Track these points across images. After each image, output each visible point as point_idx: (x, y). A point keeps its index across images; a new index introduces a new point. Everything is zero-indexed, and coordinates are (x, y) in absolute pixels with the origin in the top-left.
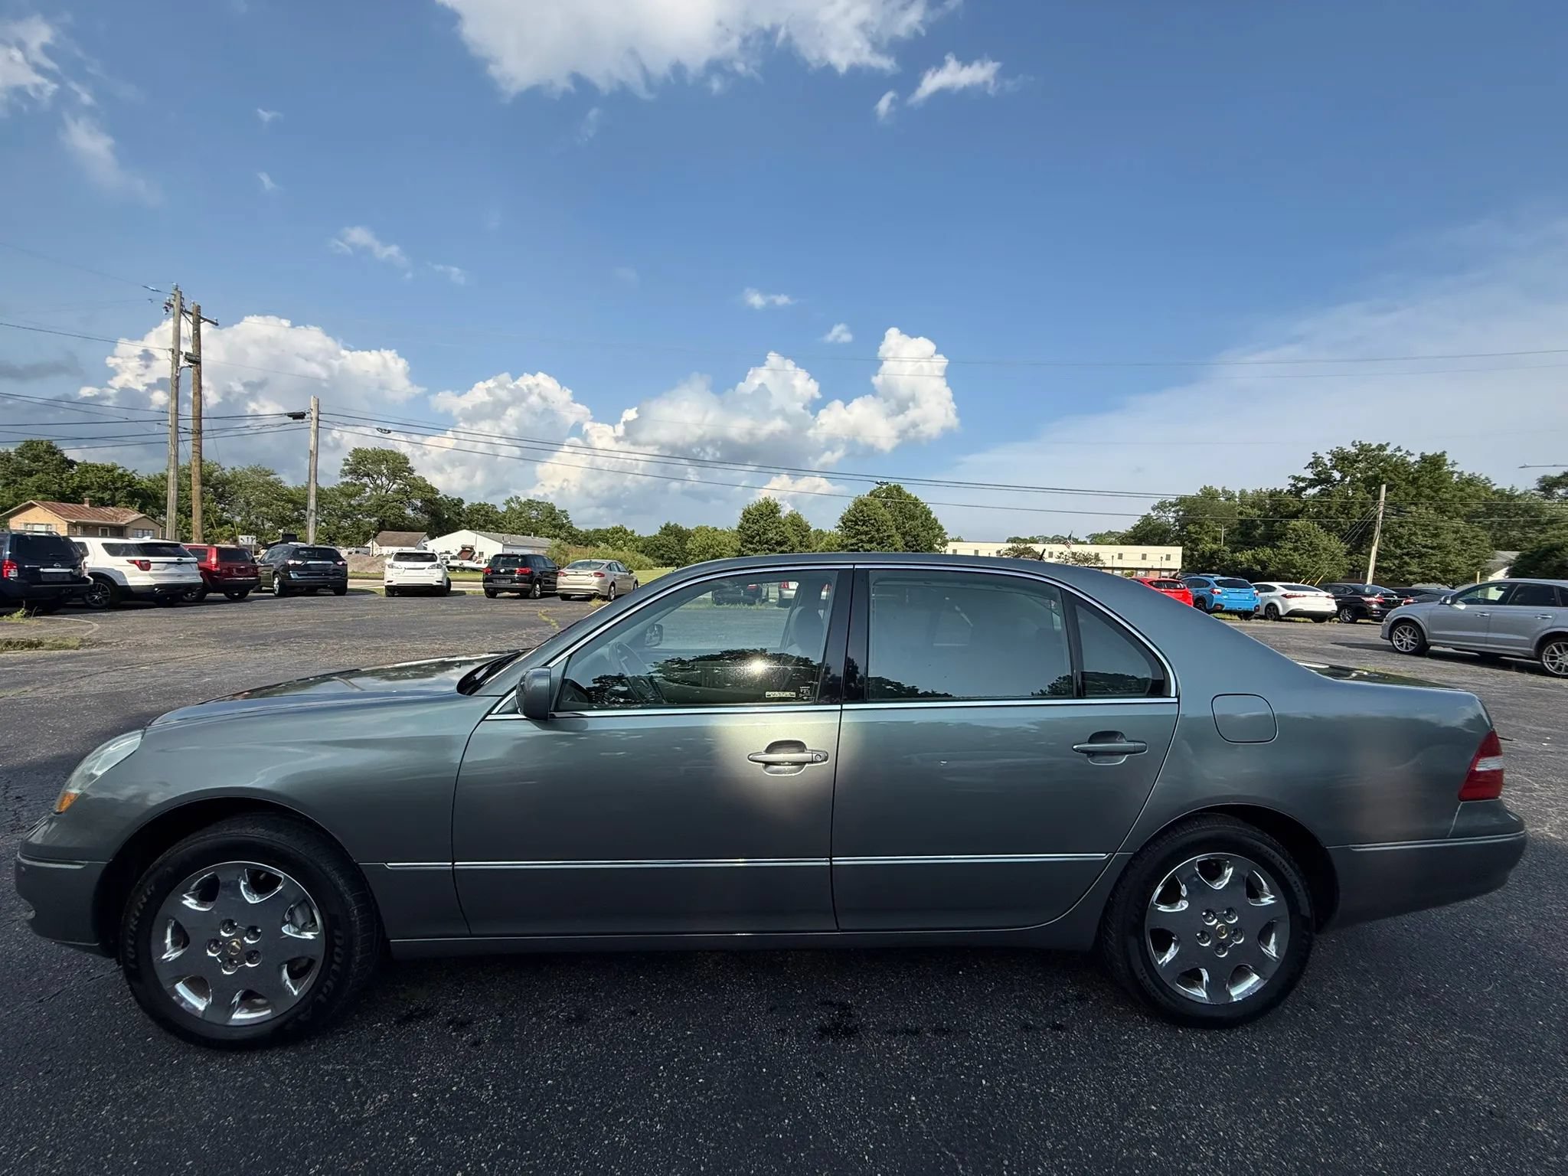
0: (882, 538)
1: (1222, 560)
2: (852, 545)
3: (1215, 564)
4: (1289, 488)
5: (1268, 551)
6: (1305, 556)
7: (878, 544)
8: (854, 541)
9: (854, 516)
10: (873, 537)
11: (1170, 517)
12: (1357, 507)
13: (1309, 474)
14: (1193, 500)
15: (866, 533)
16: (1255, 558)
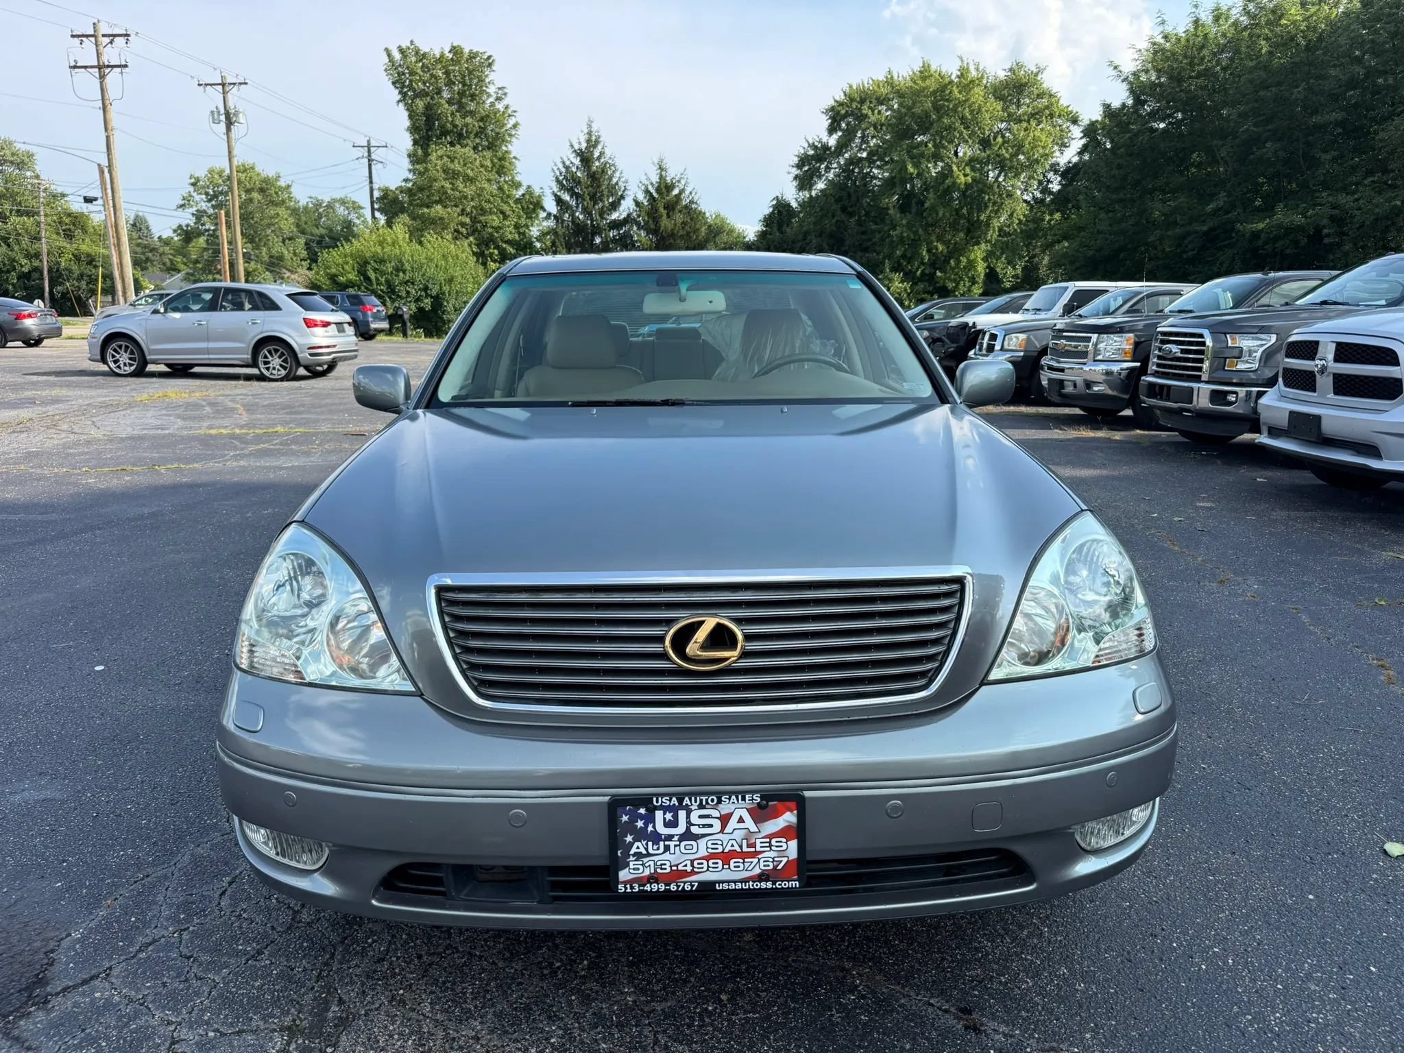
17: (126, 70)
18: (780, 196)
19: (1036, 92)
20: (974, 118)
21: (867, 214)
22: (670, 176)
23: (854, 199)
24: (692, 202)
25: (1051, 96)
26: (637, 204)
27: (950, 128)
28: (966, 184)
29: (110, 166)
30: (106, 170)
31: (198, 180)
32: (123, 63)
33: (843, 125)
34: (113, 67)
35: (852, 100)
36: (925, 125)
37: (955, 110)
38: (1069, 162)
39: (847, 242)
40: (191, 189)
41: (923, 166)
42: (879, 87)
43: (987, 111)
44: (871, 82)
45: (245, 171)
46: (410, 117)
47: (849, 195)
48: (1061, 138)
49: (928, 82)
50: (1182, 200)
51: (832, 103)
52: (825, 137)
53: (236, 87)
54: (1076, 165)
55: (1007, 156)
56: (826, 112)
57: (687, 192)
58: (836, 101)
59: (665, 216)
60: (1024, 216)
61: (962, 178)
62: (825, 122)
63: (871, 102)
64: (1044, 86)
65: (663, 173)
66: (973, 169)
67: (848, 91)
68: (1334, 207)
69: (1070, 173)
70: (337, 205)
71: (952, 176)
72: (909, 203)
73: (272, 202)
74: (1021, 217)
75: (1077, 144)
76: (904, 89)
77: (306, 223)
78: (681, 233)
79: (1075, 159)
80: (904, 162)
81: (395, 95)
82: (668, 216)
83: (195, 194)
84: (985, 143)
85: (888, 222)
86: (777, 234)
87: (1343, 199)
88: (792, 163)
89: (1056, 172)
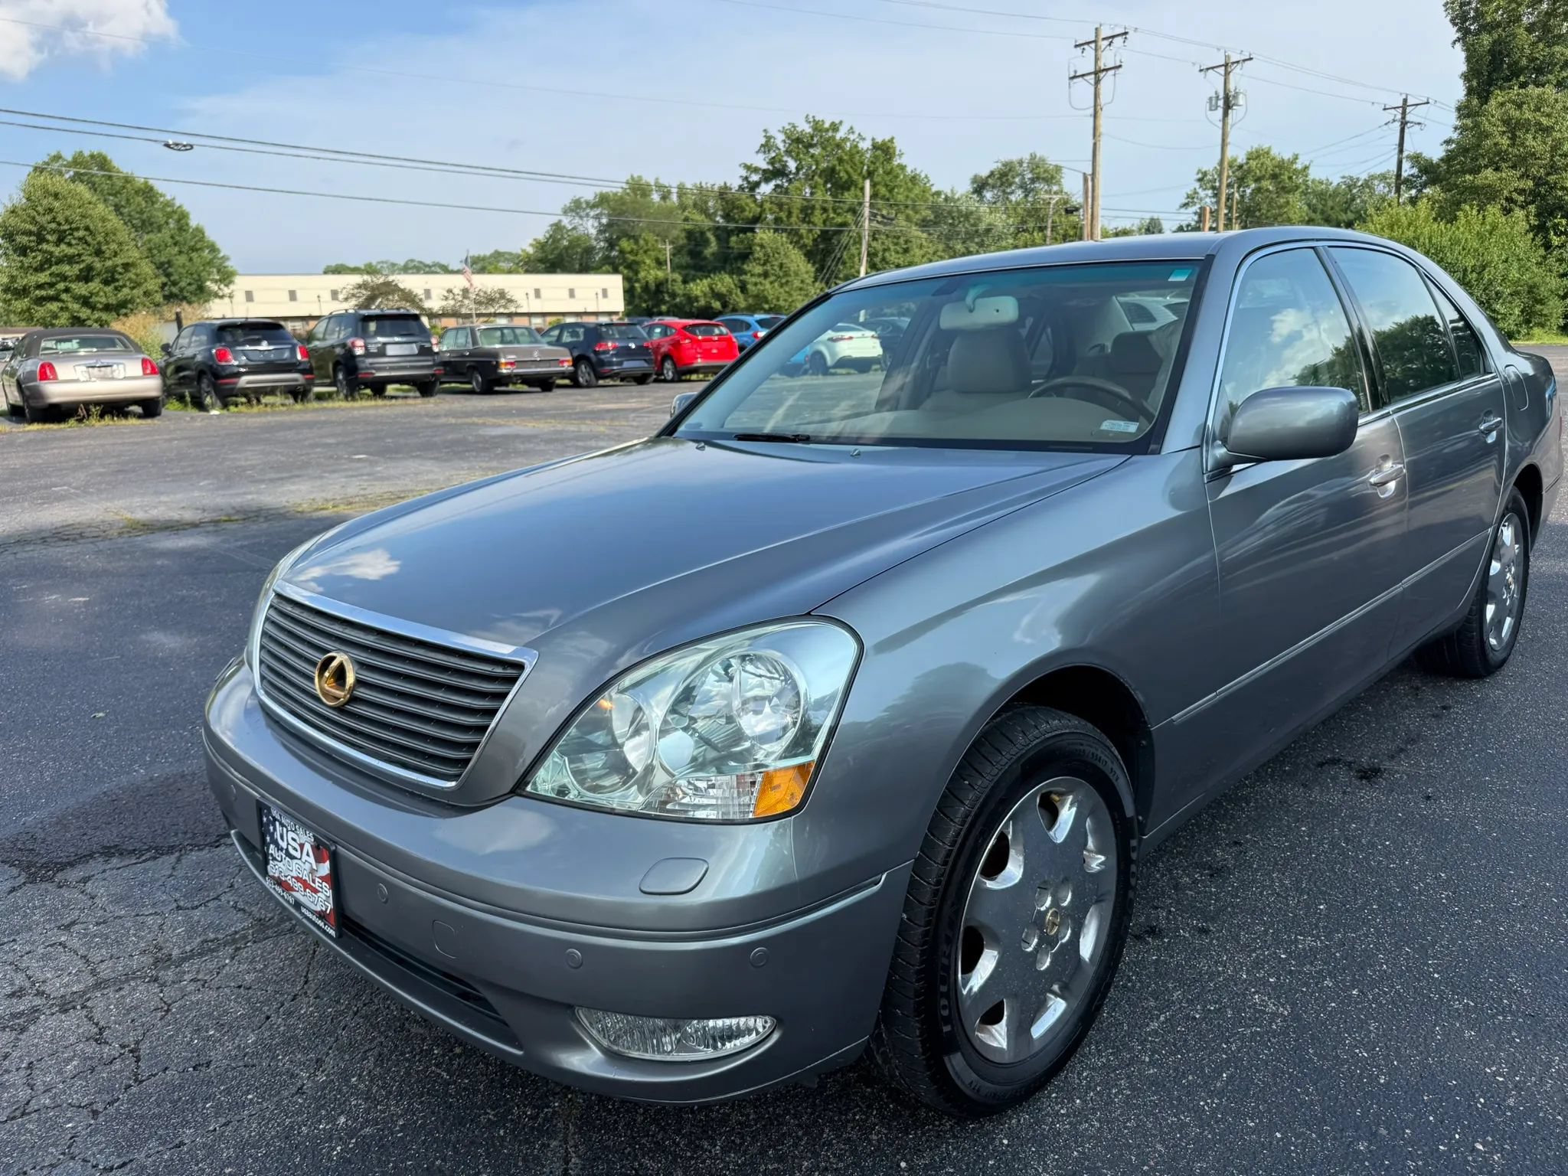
0: (112, 271)
1: (673, 295)
2: (40, 287)
3: (664, 302)
4: (740, 182)
5: (727, 279)
6: (776, 284)
7: (106, 283)
8: (43, 277)
9: (33, 221)
10: (90, 268)
11: (590, 227)
12: (818, 212)
13: (761, 162)
14: (620, 200)
15: (70, 260)
16: (712, 289)
17: (1120, 70)
29: (1094, 174)
30: (1090, 178)
31: (1205, 174)
32: (1118, 64)
34: (1107, 70)
40: (1197, 185)
45: (1258, 157)
46: (1468, 59)
53: (1239, 66)
70: (1376, 182)
73: (1283, 188)
77: (1332, 208)
81: (1453, 33)
83: (1200, 191)
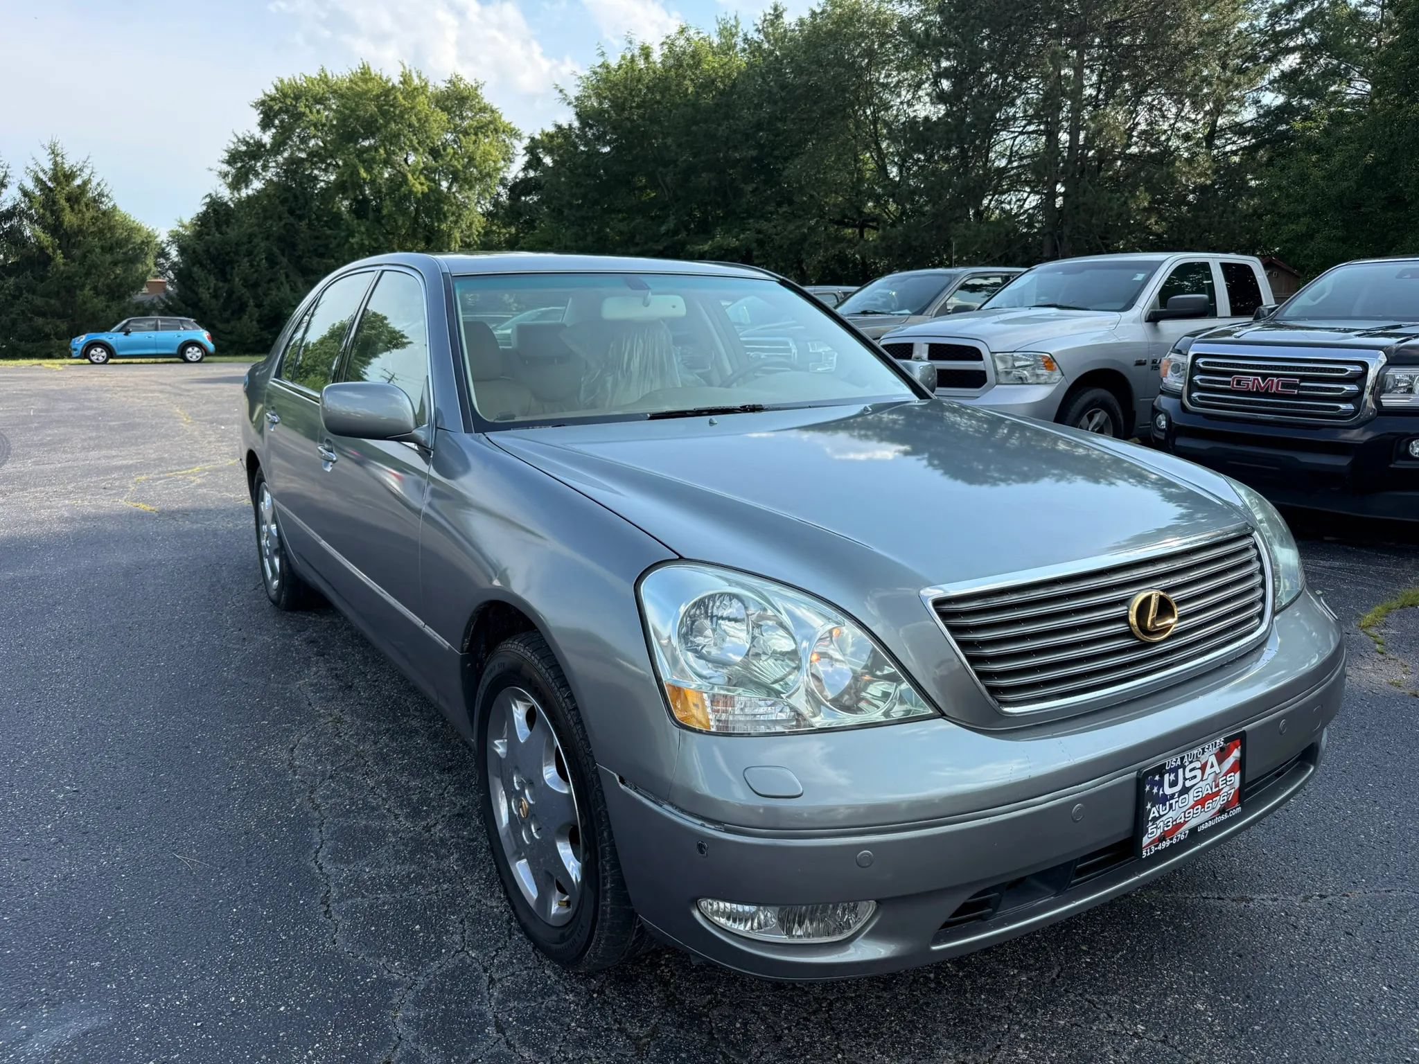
18: (214, 194)
19: (477, 106)
20: (422, 126)
21: (318, 218)
22: (69, 163)
23: (302, 201)
24: (101, 195)
25: (492, 111)
26: (25, 194)
27: (397, 136)
28: (422, 193)
33: (277, 122)
35: (285, 96)
36: (370, 128)
37: (401, 116)
38: (516, 177)
39: (301, 247)
41: (376, 172)
42: (313, 84)
43: (435, 121)
44: (303, 78)
47: (296, 197)
48: (507, 152)
49: (370, 85)
50: (638, 221)
51: (261, 96)
52: (257, 132)
54: (522, 181)
55: (459, 167)
56: (256, 106)
57: (94, 183)
58: (265, 95)
59: (68, 210)
60: (483, 228)
61: (419, 186)
62: (256, 117)
63: (307, 100)
64: (484, 101)
65: (59, 159)
66: (427, 178)
67: (279, 85)
68: (759, 232)
69: (519, 189)
71: (407, 184)
72: (360, 208)
74: (480, 229)
75: (521, 160)
76: (344, 90)
78: (92, 229)
79: (521, 175)
80: (355, 167)
82: (72, 208)
84: (435, 153)
85: (344, 227)
86: (217, 235)
87: (764, 225)
88: (221, 159)
89: (505, 186)
